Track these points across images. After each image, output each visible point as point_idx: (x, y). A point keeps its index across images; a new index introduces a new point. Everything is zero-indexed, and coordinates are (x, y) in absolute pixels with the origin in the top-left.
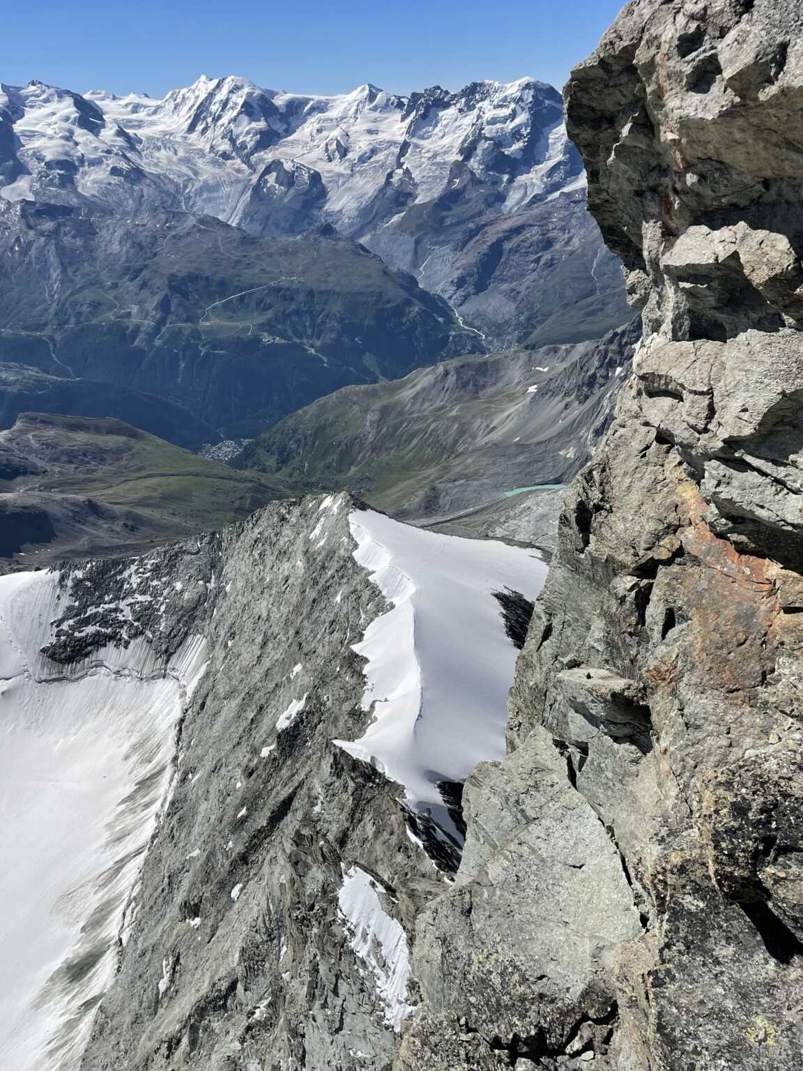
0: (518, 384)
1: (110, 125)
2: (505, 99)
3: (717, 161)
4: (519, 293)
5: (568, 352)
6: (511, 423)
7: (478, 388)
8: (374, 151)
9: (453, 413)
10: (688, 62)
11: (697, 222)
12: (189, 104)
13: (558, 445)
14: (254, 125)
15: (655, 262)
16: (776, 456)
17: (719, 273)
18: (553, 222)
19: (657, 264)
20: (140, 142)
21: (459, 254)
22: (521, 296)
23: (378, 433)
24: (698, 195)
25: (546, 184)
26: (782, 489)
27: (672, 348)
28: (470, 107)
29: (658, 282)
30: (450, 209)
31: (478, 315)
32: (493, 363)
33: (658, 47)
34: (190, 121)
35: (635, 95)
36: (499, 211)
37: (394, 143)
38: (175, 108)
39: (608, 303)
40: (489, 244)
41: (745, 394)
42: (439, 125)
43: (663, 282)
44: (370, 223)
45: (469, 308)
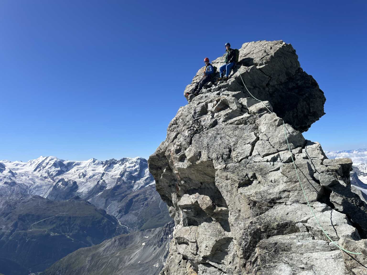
0: (139, 243)
1: (7, 170)
2: (132, 162)
3: (189, 178)
4: (138, 214)
5: (154, 231)
6: (137, 257)
7: (126, 245)
8: (94, 175)
9: (118, 255)
10: (178, 155)
11: (186, 193)
12: (35, 163)
13: (153, 263)
14: (56, 169)
15: (176, 204)
16: (218, 261)
17: (193, 207)
18: (147, 193)
19: (177, 205)
20: (17, 174)
21: (120, 203)
22: (139, 215)
23: (90, 265)
24: (185, 186)
25: (145, 183)
26: (221, 272)
27: (184, 229)
28: (123, 164)
29: (177, 210)
30: (117, 190)
31: (126, 221)
32: (131, 236)
33: (171, 152)
34: (35, 168)
35: (166, 162)
36: (132, 191)
37: (100, 173)
38: (31, 165)
39: (164, 216)
40: (129, 200)
41: (206, 242)
42: (114, 168)
43: (179, 210)
44: (91, 195)
45: (123, 219)
